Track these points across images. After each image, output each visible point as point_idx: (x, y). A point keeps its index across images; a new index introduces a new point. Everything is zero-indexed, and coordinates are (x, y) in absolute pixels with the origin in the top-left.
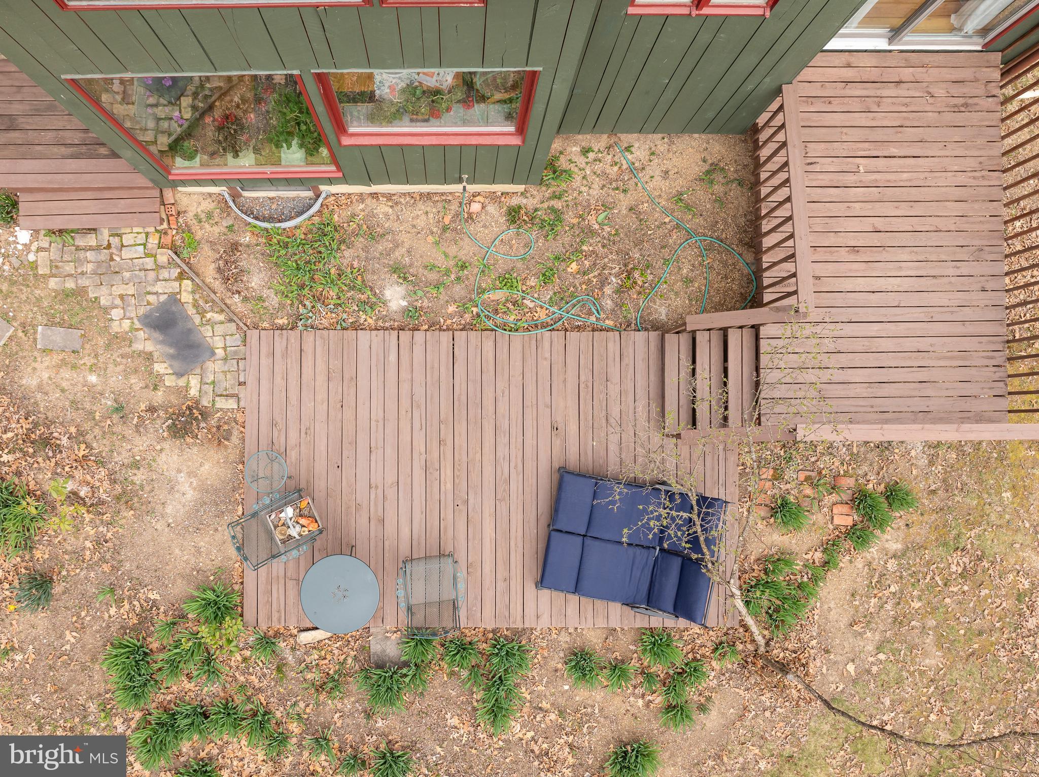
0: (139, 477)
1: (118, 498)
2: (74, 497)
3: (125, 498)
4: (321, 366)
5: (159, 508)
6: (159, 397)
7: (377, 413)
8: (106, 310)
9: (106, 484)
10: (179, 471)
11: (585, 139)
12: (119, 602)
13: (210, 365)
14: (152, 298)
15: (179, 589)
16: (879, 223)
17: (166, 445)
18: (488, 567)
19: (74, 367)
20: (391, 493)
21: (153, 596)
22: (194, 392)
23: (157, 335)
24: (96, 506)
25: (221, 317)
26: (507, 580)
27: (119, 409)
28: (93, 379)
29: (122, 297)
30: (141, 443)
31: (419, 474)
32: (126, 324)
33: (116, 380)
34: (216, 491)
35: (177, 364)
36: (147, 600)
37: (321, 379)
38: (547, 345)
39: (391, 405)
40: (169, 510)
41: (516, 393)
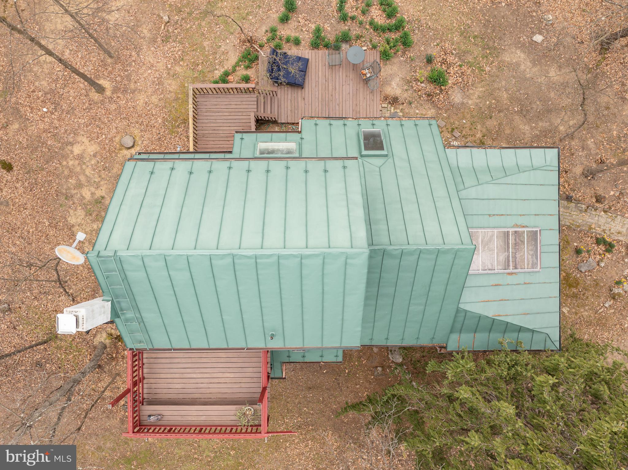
0: (406, 87)
1: (411, 82)
2: (421, 82)
3: (409, 82)
5: (401, 80)
6: (401, 107)
7: (347, 102)
9: (414, 85)
10: (396, 89)
12: (410, 57)
15: (395, 60)
16: (228, 143)
17: (399, 95)
18: (320, 65)
19: (422, 114)
20: (344, 83)
21: (402, 59)
22: (393, 108)
24: (417, 80)
26: (316, 62)
27: (410, 104)
28: (417, 111)
30: (405, 95)
31: (337, 87)
34: (387, 84)
35: (397, 115)
36: (403, 57)
37: (361, 111)
40: (398, 79)
41: (314, 108)
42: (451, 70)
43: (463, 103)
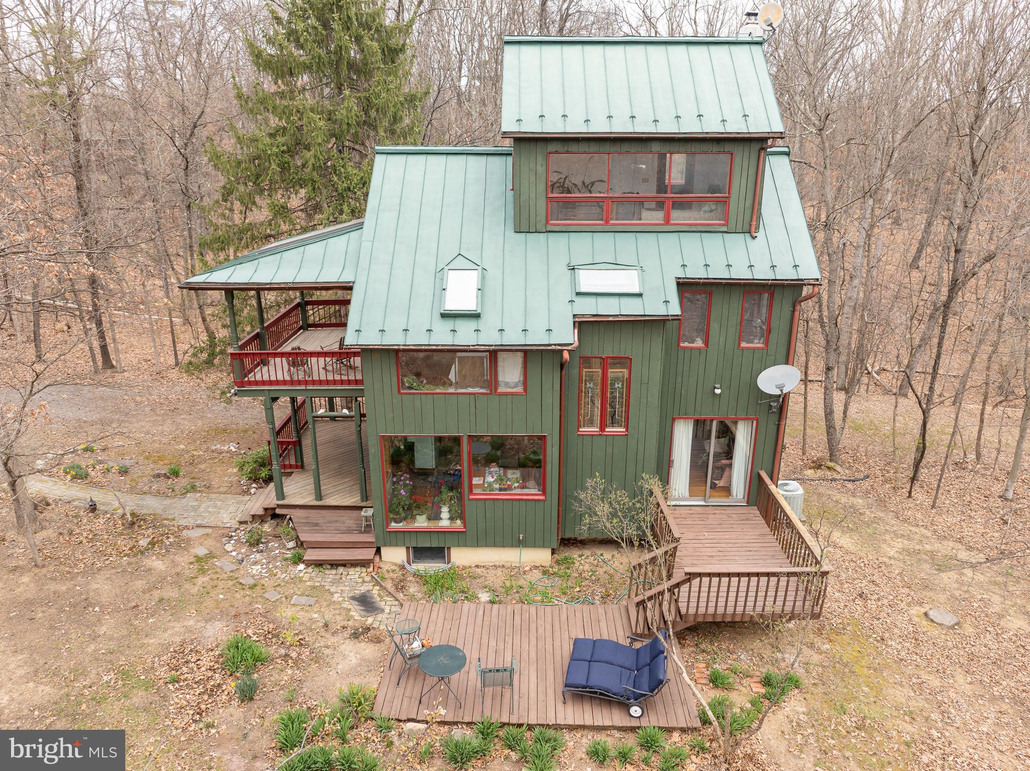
0: (327, 652)
2: (286, 657)
3: (316, 660)
4: (441, 614)
5: (334, 665)
6: (349, 624)
7: (470, 630)
8: (332, 594)
10: (351, 652)
13: (380, 615)
14: (356, 591)
17: (347, 641)
19: (307, 611)
22: (369, 622)
23: (356, 603)
25: (392, 599)
27: (325, 626)
28: (316, 615)
29: (342, 590)
30: (332, 640)
32: (341, 599)
33: (328, 617)
34: (370, 661)
35: (363, 613)
37: (440, 620)
38: (565, 609)
39: (478, 629)
40: (340, 667)
41: (549, 627)
42: (202, 673)
43: (207, 621)
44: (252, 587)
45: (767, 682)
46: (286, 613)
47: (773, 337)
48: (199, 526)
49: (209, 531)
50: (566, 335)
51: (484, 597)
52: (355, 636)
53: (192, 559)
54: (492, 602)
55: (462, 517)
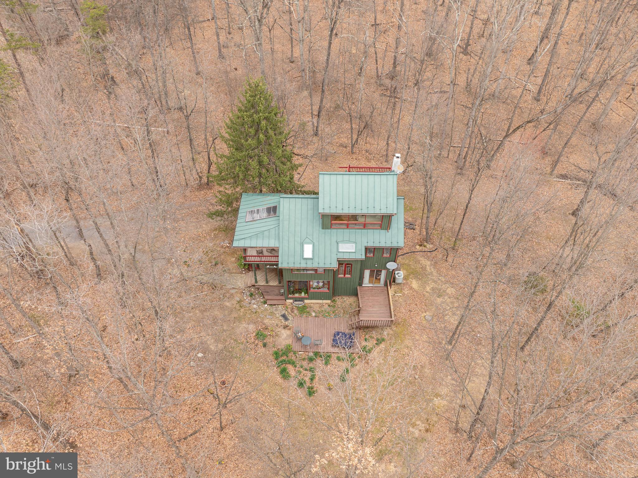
0: (279, 333)
2: (270, 335)
3: (277, 335)
4: (304, 321)
5: (281, 337)
6: (282, 324)
7: (311, 326)
8: (276, 314)
9: (274, 333)
10: (284, 333)
11: (338, 297)
12: (275, 348)
13: (289, 321)
14: (282, 313)
15: (283, 347)
17: (283, 330)
19: (271, 320)
22: (287, 324)
23: (282, 317)
24: (273, 336)
25: (291, 315)
26: (328, 346)
27: (277, 325)
28: (274, 322)
29: (278, 313)
30: (279, 329)
32: (278, 316)
33: (277, 322)
34: (289, 335)
35: (285, 320)
36: (279, 348)
37: (304, 323)
38: (333, 318)
39: (313, 325)
40: (283, 337)
41: (329, 324)
42: (253, 340)
43: (248, 324)
44: (256, 313)
45: (378, 340)
46: (266, 321)
47: (392, 255)
48: (233, 288)
49: (237, 290)
50: (335, 265)
51: (314, 314)
52: (284, 328)
53: (236, 302)
54: (316, 316)
55: (308, 293)
